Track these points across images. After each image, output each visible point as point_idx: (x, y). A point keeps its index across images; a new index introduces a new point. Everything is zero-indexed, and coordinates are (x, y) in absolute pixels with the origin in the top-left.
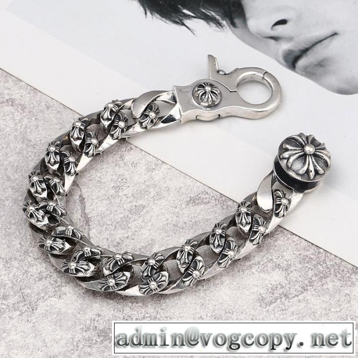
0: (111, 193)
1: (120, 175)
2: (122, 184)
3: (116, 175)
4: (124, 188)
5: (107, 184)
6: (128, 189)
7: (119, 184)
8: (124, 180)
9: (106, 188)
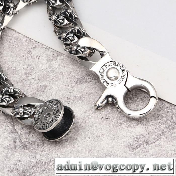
0: (24, 78)
1: (29, 65)
2: (31, 71)
3: (26, 65)
4: (32, 74)
5: (20, 71)
6: (35, 74)
7: (28, 71)
8: (32, 68)
9: (20, 74)
